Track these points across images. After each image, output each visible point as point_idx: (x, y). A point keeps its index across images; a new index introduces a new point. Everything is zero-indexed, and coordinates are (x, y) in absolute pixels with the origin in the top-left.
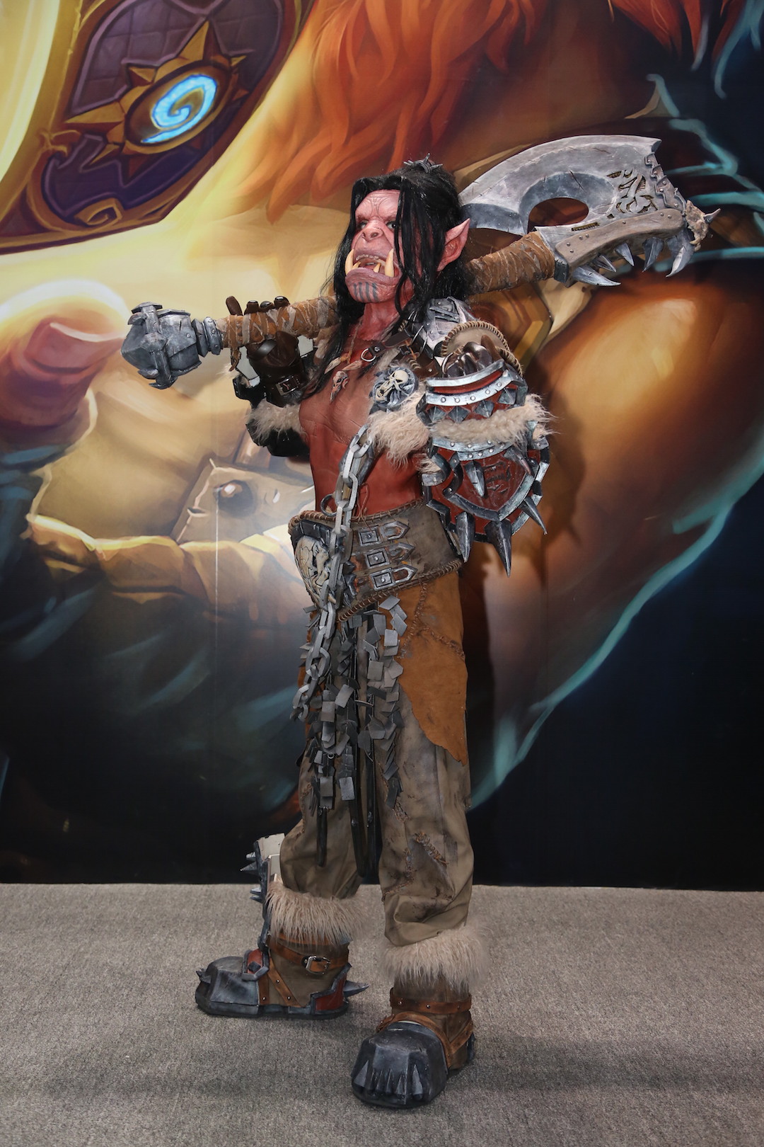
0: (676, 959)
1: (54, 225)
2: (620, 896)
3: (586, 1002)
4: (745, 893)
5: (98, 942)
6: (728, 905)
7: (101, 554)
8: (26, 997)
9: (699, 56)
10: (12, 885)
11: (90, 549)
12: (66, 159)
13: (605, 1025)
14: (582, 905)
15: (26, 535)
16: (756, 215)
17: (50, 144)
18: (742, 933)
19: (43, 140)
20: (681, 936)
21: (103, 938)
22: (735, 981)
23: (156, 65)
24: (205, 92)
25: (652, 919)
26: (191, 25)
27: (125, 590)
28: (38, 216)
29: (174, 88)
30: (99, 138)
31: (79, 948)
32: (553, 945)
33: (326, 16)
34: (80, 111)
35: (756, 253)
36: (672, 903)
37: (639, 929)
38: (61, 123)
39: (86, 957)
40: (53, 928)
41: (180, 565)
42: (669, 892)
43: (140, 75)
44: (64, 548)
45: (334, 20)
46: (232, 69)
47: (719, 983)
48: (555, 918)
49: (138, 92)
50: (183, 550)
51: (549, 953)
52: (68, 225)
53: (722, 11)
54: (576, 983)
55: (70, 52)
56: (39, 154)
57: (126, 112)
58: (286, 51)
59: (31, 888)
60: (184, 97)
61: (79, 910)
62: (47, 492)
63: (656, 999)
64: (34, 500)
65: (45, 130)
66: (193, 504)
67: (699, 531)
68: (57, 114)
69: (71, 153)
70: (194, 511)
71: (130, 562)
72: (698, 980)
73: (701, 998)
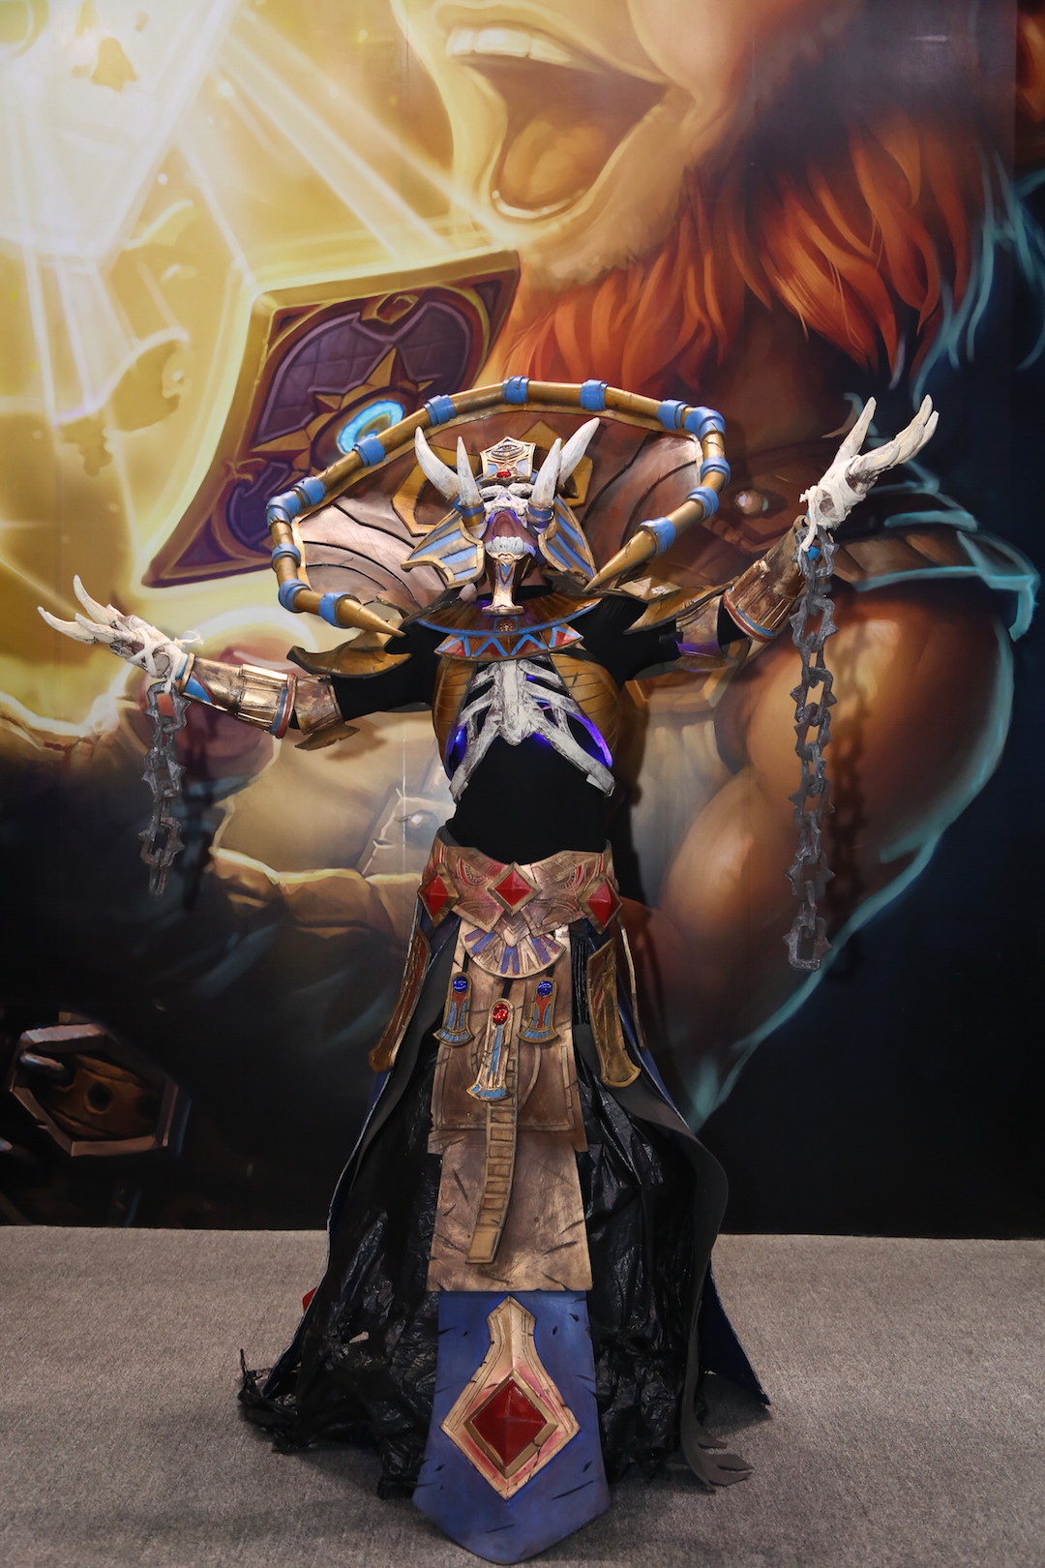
0: (882, 1314)
1: (238, 553)
2: (827, 1245)
3: (787, 1361)
4: (960, 1241)
5: (290, 1294)
6: (941, 1255)
7: (285, 888)
8: (226, 1352)
9: (897, 375)
10: (195, 1231)
11: (274, 883)
12: (251, 487)
13: (806, 1386)
14: (787, 1255)
15: (209, 868)
16: (959, 534)
17: (235, 472)
18: (953, 1286)
19: (228, 469)
20: (889, 1289)
21: (295, 1291)
22: (941, 1338)
23: (343, 392)
24: (392, 417)
25: (860, 1271)
26: (378, 352)
27: (310, 925)
28: (222, 544)
29: (361, 413)
30: (285, 466)
31: (272, 1301)
32: (755, 1300)
33: (514, 340)
34: (266, 439)
35: (959, 572)
36: (883, 1253)
37: (846, 1282)
38: (246, 452)
39: (280, 1311)
40: (243, 1279)
41: (365, 900)
42: (880, 1240)
43: (327, 402)
44: (247, 882)
45: (522, 345)
46: (419, 394)
47: (925, 1340)
48: (759, 1270)
49: (325, 418)
50: (369, 883)
51: (751, 1308)
52: (254, 552)
53: (918, 330)
54: (779, 1341)
55: (257, 382)
56: (224, 483)
57: (312, 439)
58: (474, 375)
59: (215, 1234)
60: (371, 423)
61: (267, 1259)
62: (230, 823)
63: (859, 1357)
64: (217, 832)
65: (230, 459)
66: (379, 836)
67: (907, 859)
68: (242, 443)
69: (256, 481)
70: (380, 843)
71: (314, 896)
72: (903, 1338)
73: (905, 1356)
